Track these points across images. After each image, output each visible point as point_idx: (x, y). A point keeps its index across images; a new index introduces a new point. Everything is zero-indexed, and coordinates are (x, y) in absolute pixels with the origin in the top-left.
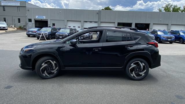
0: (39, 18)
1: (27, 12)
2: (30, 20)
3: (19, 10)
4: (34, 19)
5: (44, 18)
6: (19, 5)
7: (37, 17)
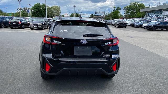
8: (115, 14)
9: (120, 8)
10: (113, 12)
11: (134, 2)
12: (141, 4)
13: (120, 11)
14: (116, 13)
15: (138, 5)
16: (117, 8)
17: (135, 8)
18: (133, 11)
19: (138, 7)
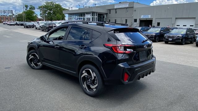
0: (144, 18)
1: (134, 12)
2: (136, 21)
3: (127, 12)
4: (140, 19)
5: (149, 17)
6: (127, 6)
7: (143, 17)
8: (29, 14)
9: (34, 8)
10: (26, 12)
11: (50, 2)
12: (58, 5)
13: (34, 11)
14: (31, 13)
15: (55, 5)
16: (30, 7)
17: (52, 8)
18: (50, 12)
19: (55, 7)
